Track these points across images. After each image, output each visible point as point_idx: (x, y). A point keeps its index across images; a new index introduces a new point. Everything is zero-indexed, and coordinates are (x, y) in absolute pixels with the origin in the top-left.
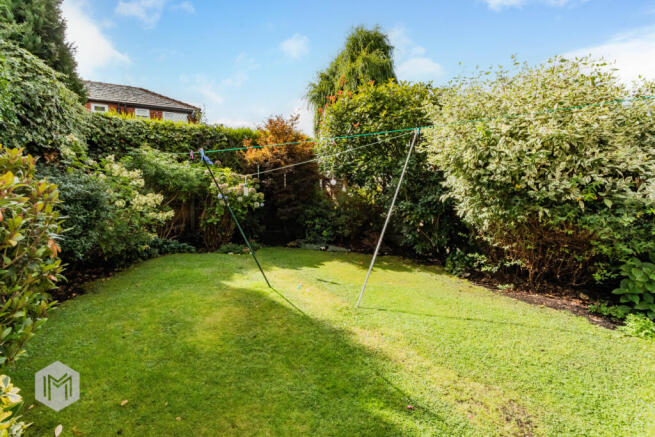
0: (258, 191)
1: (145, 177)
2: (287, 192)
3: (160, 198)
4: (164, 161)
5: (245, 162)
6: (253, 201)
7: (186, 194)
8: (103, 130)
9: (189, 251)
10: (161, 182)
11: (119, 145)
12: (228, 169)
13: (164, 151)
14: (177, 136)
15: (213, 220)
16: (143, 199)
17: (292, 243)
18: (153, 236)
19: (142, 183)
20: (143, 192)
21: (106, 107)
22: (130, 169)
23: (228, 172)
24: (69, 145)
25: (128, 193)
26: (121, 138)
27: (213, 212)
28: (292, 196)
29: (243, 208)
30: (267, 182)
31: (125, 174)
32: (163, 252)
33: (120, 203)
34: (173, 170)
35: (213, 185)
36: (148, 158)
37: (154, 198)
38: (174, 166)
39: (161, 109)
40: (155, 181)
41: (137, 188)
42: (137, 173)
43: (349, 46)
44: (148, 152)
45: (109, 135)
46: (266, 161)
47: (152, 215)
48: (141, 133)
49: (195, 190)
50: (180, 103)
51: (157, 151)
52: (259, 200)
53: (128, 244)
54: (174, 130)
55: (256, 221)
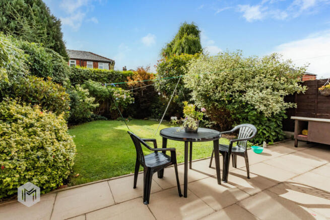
0: (132, 97)
1: (90, 91)
2: (143, 97)
3: (94, 99)
4: (96, 85)
5: (128, 85)
6: (129, 101)
7: (104, 98)
8: (75, 73)
9: (105, 120)
10: (95, 93)
11: (81, 79)
12: (120, 88)
13: (97, 81)
14: (102, 75)
15: (114, 108)
16: (89, 99)
17: (146, 118)
18: (92, 113)
19: (88, 93)
20: (89, 97)
21: (75, 61)
22: (84, 89)
23: (120, 89)
24: (66, 81)
25: (84, 97)
26: (82, 76)
27: (114, 105)
28: (146, 99)
29: (126, 104)
30: (136, 93)
31: (83, 90)
32: (96, 120)
33: (81, 100)
34: (100, 89)
35: (114, 95)
36: (91, 85)
37: (92, 99)
38: (101, 87)
39: (98, 61)
40: (93, 93)
41: (87, 95)
42: (87, 90)
43: (179, 31)
44: (91, 82)
45: (77, 75)
46: (136, 85)
47: (91, 105)
48: (89, 74)
49: (108, 97)
50: (106, 58)
51: (94, 82)
52: (132, 100)
53: (83, 115)
54: (101, 73)
55: (133, 109)
